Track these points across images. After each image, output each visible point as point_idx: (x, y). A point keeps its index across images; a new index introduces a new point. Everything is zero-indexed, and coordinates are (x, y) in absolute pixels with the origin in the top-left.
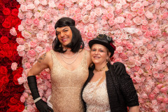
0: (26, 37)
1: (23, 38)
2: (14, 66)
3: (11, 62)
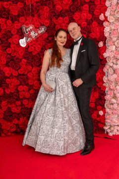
0: (111, 21)
1: (108, 21)
2: (101, 44)
3: (99, 42)
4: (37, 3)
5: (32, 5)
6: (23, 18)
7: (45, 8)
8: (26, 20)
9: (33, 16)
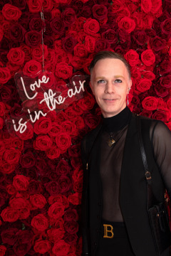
4: (61, 8)
5: (47, 15)
6: (18, 50)
7: (88, 22)
8: (30, 57)
9: (50, 45)
